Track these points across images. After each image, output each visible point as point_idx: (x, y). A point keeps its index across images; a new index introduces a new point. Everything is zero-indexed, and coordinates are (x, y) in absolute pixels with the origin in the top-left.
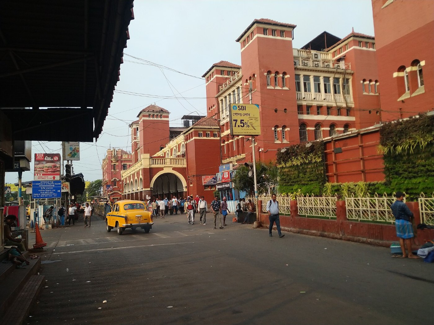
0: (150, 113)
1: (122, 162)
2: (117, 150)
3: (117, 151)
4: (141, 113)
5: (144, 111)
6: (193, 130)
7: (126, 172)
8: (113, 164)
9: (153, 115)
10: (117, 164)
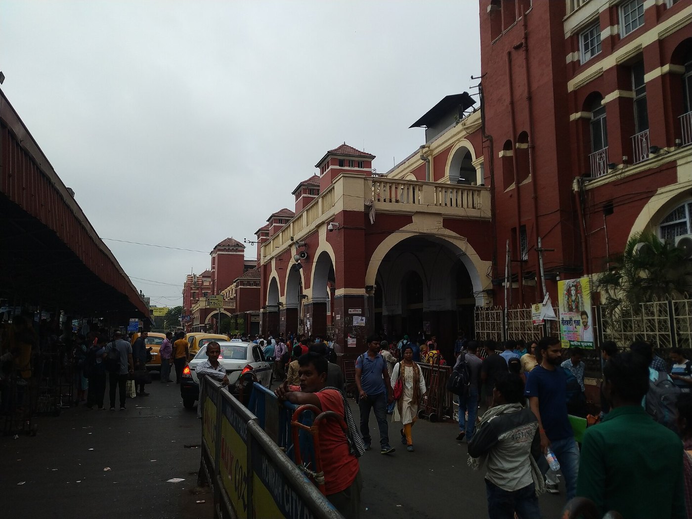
0: (225, 247)
1: (202, 289)
2: (198, 276)
3: (197, 278)
4: (216, 247)
5: (219, 245)
6: (239, 281)
7: (197, 306)
8: (192, 291)
9: (229, 249)
10: (197, 291)
